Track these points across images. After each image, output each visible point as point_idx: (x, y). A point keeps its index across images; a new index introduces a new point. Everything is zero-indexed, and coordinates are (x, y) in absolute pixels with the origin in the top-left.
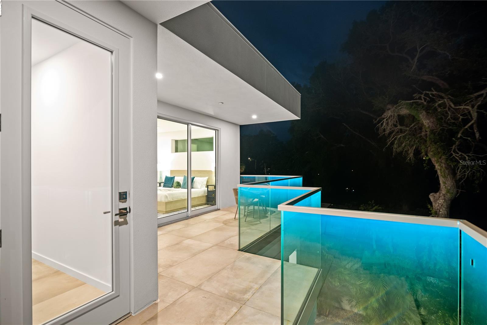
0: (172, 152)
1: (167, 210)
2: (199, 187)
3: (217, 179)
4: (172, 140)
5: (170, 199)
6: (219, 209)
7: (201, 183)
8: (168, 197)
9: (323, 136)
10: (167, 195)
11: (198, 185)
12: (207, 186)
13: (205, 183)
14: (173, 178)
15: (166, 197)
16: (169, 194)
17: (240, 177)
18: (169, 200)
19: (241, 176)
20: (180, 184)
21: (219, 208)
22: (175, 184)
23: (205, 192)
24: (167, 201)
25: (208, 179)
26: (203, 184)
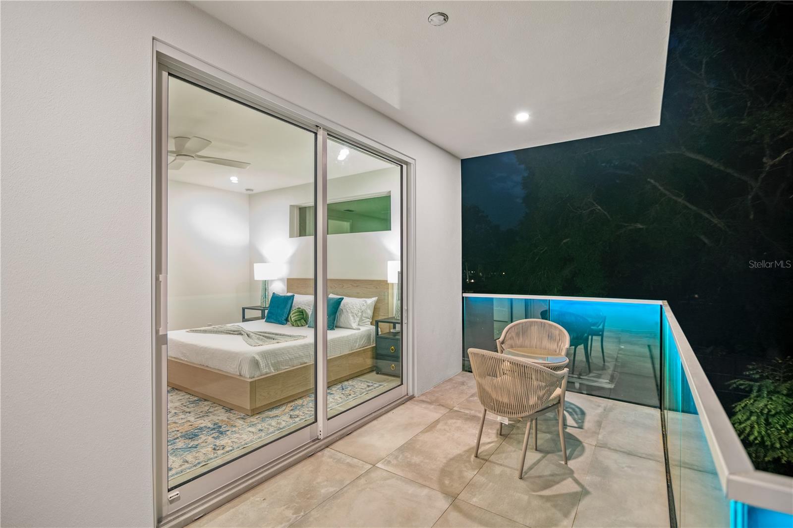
0: (291, 236)
1: (258, 406)
2: (354, 325)
3: (405, 307)
4: (292, 206)
5: (267, 369)
6: (412, 398)
7: (360, 314)
8: (262, 365)
9: (600, 206)
10: (257, 357)
11: (352, 318)
12: (376, 324)
13: (370, 312)
14: (288, 300)
15: (256, 364)
16: (265, 355)
17: (463, 297)
18: (265, 371)
19: (465, 295)
20: (307, 314)
21: (410, 394)
22: (293, 317)
23: (369, 337)
24: (257, 376)
25: (377, 302)
26: (364, 315)
